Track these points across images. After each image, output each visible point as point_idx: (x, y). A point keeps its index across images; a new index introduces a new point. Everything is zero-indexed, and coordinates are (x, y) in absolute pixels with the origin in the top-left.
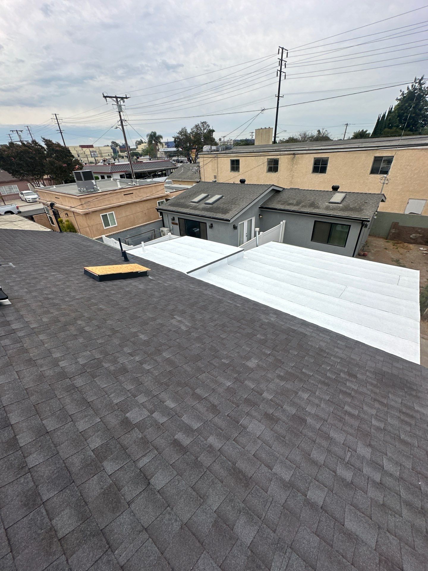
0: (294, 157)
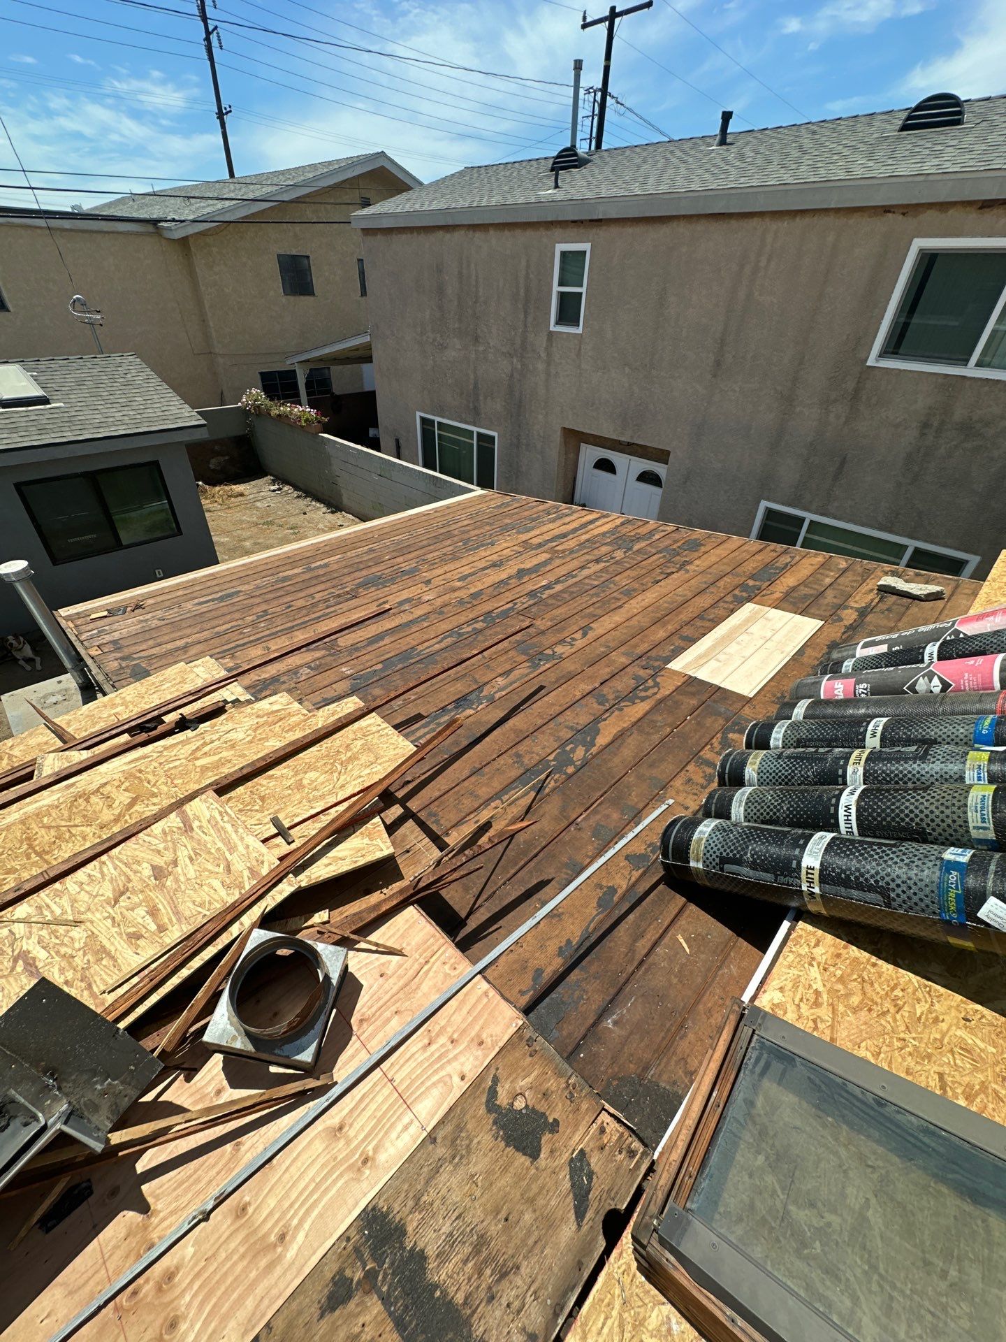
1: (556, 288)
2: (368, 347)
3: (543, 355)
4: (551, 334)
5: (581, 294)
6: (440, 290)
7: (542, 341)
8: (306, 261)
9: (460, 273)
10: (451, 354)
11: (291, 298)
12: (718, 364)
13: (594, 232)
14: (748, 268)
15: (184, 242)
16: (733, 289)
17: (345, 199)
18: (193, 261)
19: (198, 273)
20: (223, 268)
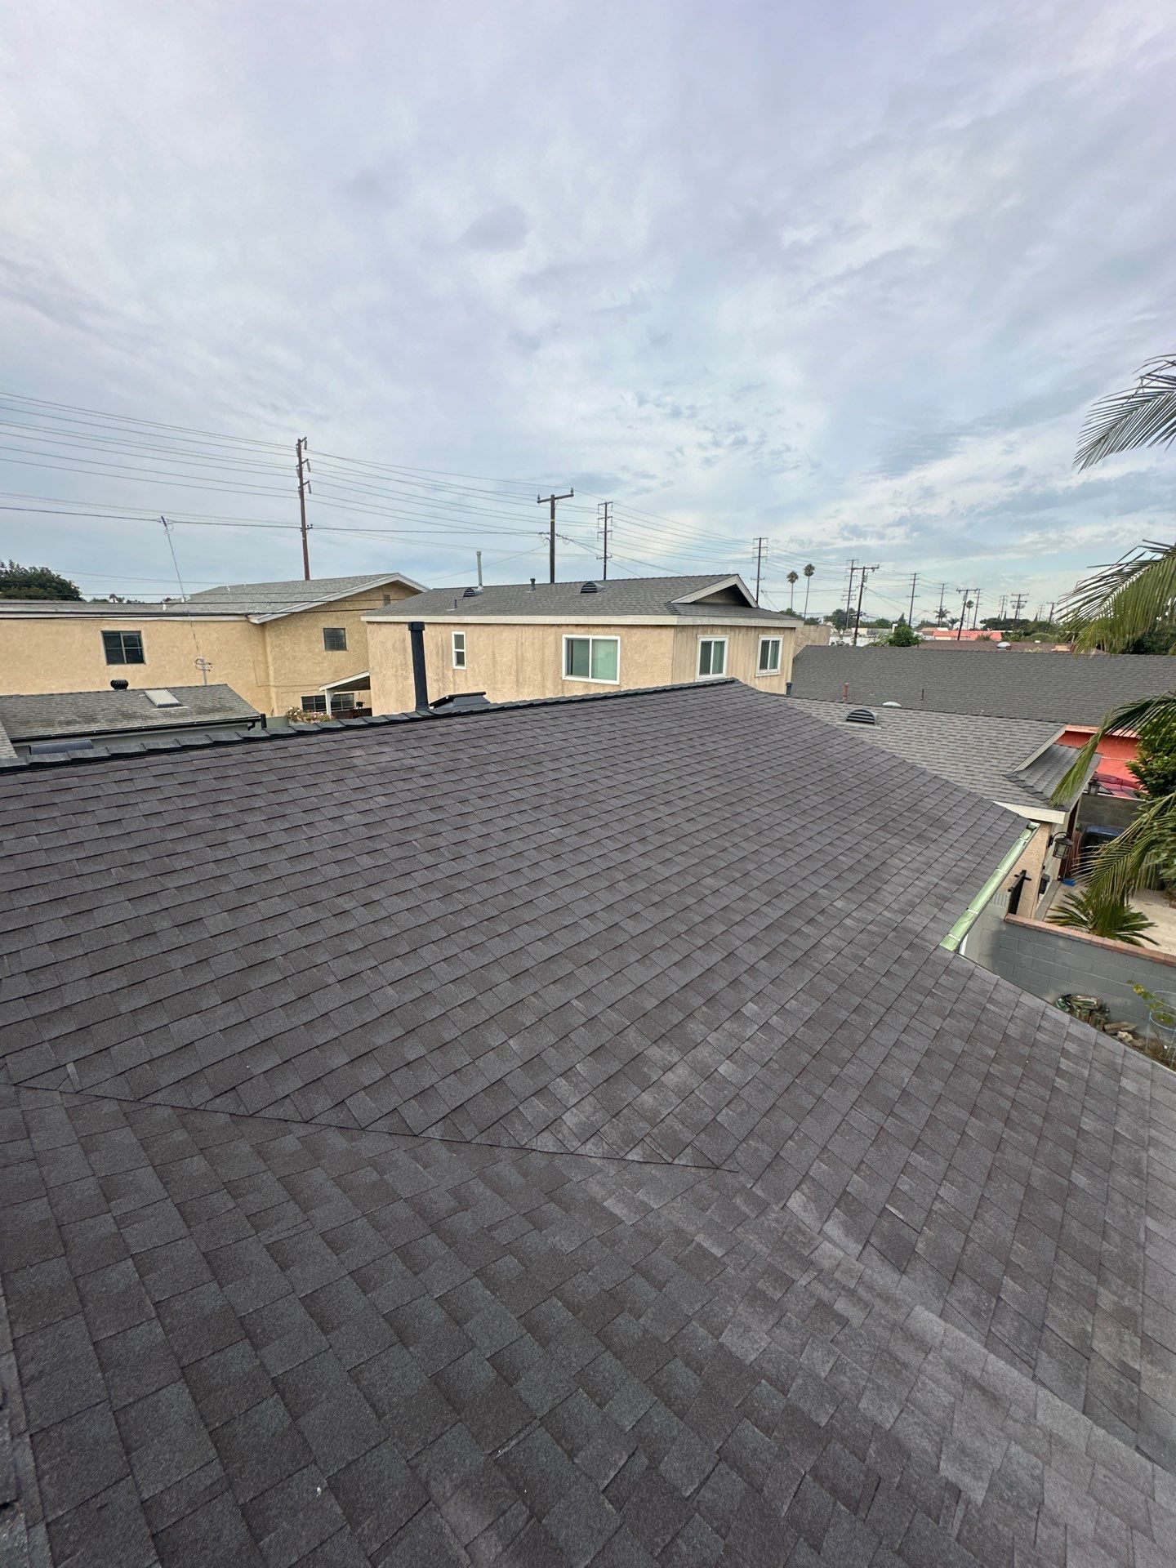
1: (454, 650)
2: (368, 679)
3: (452, 680)
4: (454, 670)
5: (464, 653)
7: (450, 674)
8: (343, 631)
11: (330, 652)
12: (518, 681)
13: (465, 628)
14: (519, 644)
15: (263, 625)
16: (517, 651)
17: (374, 597)
18: (267, 633)
19: (268, 640)
20: (286, 637)
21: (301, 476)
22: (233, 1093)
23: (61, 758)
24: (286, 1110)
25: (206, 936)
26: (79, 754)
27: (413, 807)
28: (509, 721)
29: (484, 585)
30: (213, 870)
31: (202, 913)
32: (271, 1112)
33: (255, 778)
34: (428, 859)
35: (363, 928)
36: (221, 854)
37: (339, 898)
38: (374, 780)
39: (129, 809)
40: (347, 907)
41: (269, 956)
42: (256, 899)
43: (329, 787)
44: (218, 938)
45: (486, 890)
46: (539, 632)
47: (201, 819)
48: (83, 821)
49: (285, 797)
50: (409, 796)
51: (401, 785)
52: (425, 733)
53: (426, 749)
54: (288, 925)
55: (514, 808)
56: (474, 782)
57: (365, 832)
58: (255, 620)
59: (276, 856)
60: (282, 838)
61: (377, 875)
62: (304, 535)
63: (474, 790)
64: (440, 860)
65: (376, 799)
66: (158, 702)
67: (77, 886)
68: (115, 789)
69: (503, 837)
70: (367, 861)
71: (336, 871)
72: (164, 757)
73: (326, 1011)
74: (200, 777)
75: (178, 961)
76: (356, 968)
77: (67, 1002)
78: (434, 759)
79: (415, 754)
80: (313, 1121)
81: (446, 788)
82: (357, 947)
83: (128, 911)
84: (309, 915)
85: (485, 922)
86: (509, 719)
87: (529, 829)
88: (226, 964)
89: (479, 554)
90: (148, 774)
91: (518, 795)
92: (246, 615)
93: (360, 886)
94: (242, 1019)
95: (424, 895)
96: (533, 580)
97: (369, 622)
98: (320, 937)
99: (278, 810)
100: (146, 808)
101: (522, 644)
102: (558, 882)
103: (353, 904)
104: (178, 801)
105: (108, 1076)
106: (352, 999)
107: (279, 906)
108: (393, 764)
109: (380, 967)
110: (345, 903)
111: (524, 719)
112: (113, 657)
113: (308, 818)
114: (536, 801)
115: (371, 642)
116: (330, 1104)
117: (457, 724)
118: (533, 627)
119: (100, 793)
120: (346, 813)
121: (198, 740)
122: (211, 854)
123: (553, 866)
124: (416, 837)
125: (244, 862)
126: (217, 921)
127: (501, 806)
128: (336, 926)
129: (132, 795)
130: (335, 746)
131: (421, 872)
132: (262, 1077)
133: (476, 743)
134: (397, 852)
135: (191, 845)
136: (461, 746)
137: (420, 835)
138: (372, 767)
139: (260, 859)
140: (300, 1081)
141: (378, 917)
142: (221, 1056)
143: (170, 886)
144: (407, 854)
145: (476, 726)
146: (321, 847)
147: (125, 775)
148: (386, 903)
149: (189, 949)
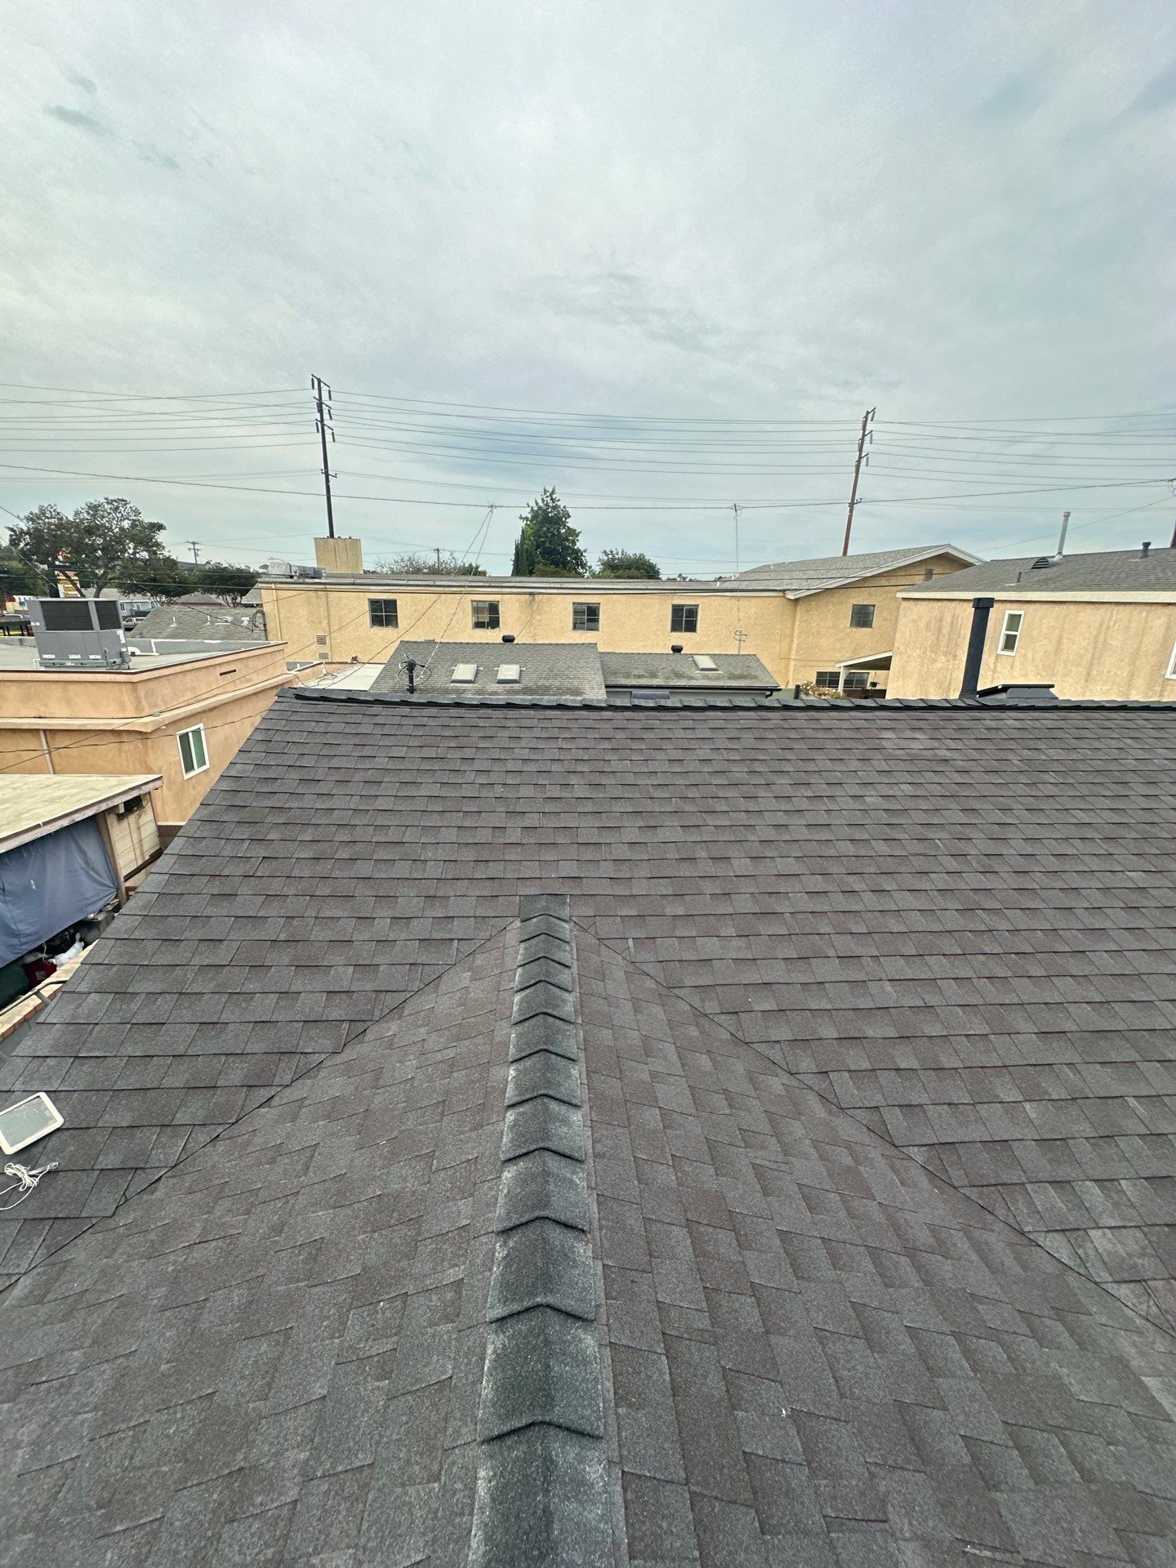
0: (534, 599)
1: (1004, 632)
2: (889, 659)
3: (992, 667)
4: (997, 656)
5: (1016, 636)
6: (940, 630)
7: (991, 660)
8: (872, 608)
9: (952, 622)
10: (938, 665)
11: (855, 629)
12: (1088, 674)
13: (1026, 606)
14: (1104, 627)
15: (797, 601)
16: (1097, 637)
17: (913, 571)
18: (799, 609)
19: (798, 615)
20: (815, 612)
21: (860, 450)
22: (734, 1017)
23: (651, 704)
24: (775, 1053)
25: (732, 874)
26: (663, 702)
27: (941, 803)
28: (1086, 724)
29: (1064, 553)
30: (743, 818)
31: (730, 854)
32: (762, 1048)
33: (788, 744)
34: (953, 864)
35: (869, 914)
36: (752, 806)
37: (850, 876)
38: (902, 766)
39: (690, 752)
40: (856, 887)
41: (779, 910)
42: (774, 854)
43: (855, 765)
44: (740, 879)
45: (1023, 920)
46: (1140, 614)
47: (739, 772)
48: (659, 755)
49: (811, 767)
50: (938, 790)
51: (930, 776)
52: (966, 724)
53: (966, 742)
54: (798, 887)
55: (1074, 832)
56: (1020, 790)
57: (885, 818)
58: (791, 596)
59: (796, 820)
60: (805, 805)
61: (890, 864)
62: (851, 511)
63: (1021, 799)
64: (965, 868)
65: (902, 786)
66: (701, 666)
67: (649, 806)
68: (682, 734)
69: (1054, 864)
70: (882, 848)
71: (850, 849)
72: (719, 714)
73: (823, 980)
74: (744, 735)
75: (708, 887)
76: (859, 951)
77: (634, 892)
78: (975, 755)
79: (953, 745)
80: (797, 1076)
81: (984, 790)
82: (860, 931)
83: (679, 835)
84: (818, 883)
85: (1013, 956)
86: (1086, 722)
87: (1095, 864)
88: (743, 904)
89: (1067, 516)
90: (705, 726)
91: (1084, 817)
92: (784, 591)
93: (872, 870)
94: (750, 957)
95: (940, 902)
96: (1147, 545)
97: (904, 599)
98: (826, 908)
99: (804, 778)
100: (701, 754)
101: (1108, 628)
102: (1129, 941)
103: (863, 886)
104: (725, 752)
105: (652, 960)
106: (849, 979)
107: (792, 866)
108: (925, 753)
109: (882, 959)
110: (855, 883)
111: (1108, 724)
112: (676, 627)
113: (829, 791)
114: (1110, 831)
115: (902, 621)
116: (814, 1069)
117: (1010, 720)
118: (1131, 607)
119: (672, 736)
120: (868, 794)
121: (746, 702)
122: (744, 804)
123: (1123, 919)
124: (940, 836)
125: (770, 819)
126: (741, 865)
127: (1057, 826)
128: (842, 903)
129: (694, 741)
130: (865, 724)
131: (941, 875)
132: (760, 1014)
133: (1032, 744)
134: (917, 847)
135: (731, 793)
136: (1012, 745)
137: (945, 835)
138: (901, 752)
139: (782, 819)
140: (791, 1034)
141: (886, 907)
142: (730, 981)
143: (711, 823)
144: (928, 852)
145: (1036, 724)
146: (838, 822)
147: (690, 724)
148: (896, 895)
149: (718, 881)
